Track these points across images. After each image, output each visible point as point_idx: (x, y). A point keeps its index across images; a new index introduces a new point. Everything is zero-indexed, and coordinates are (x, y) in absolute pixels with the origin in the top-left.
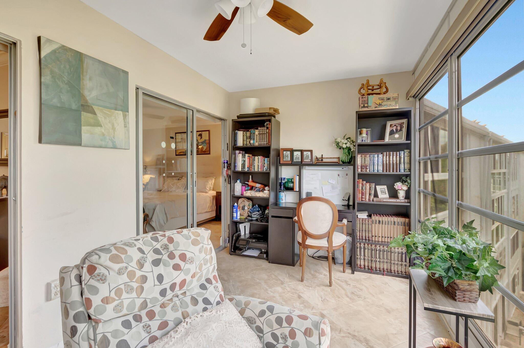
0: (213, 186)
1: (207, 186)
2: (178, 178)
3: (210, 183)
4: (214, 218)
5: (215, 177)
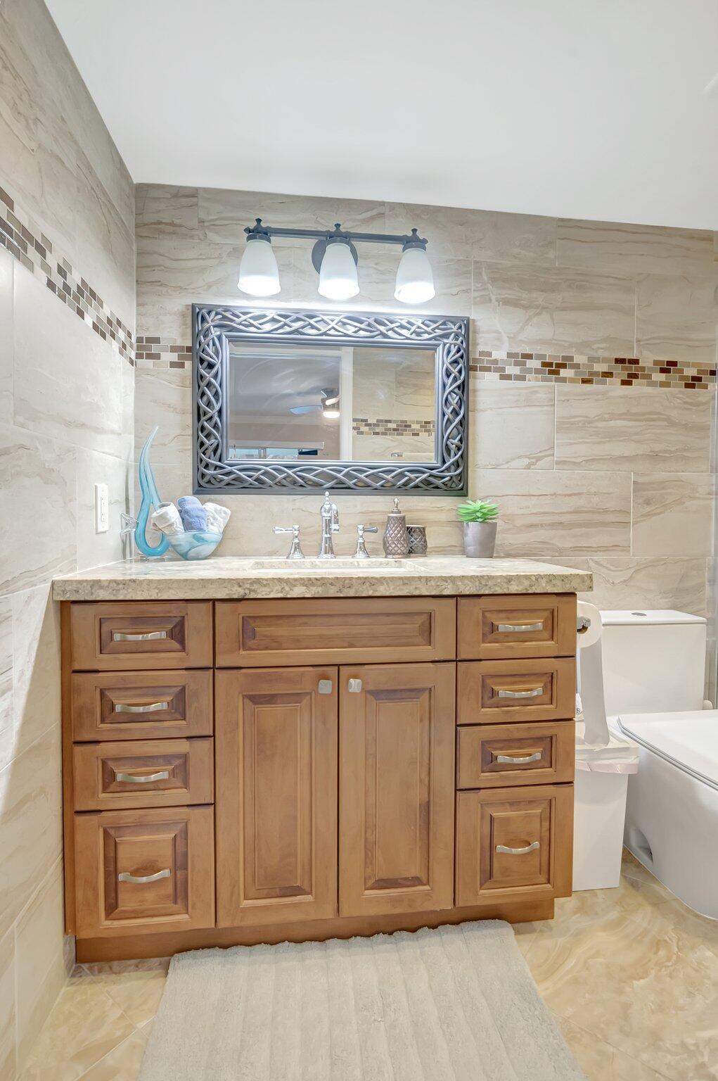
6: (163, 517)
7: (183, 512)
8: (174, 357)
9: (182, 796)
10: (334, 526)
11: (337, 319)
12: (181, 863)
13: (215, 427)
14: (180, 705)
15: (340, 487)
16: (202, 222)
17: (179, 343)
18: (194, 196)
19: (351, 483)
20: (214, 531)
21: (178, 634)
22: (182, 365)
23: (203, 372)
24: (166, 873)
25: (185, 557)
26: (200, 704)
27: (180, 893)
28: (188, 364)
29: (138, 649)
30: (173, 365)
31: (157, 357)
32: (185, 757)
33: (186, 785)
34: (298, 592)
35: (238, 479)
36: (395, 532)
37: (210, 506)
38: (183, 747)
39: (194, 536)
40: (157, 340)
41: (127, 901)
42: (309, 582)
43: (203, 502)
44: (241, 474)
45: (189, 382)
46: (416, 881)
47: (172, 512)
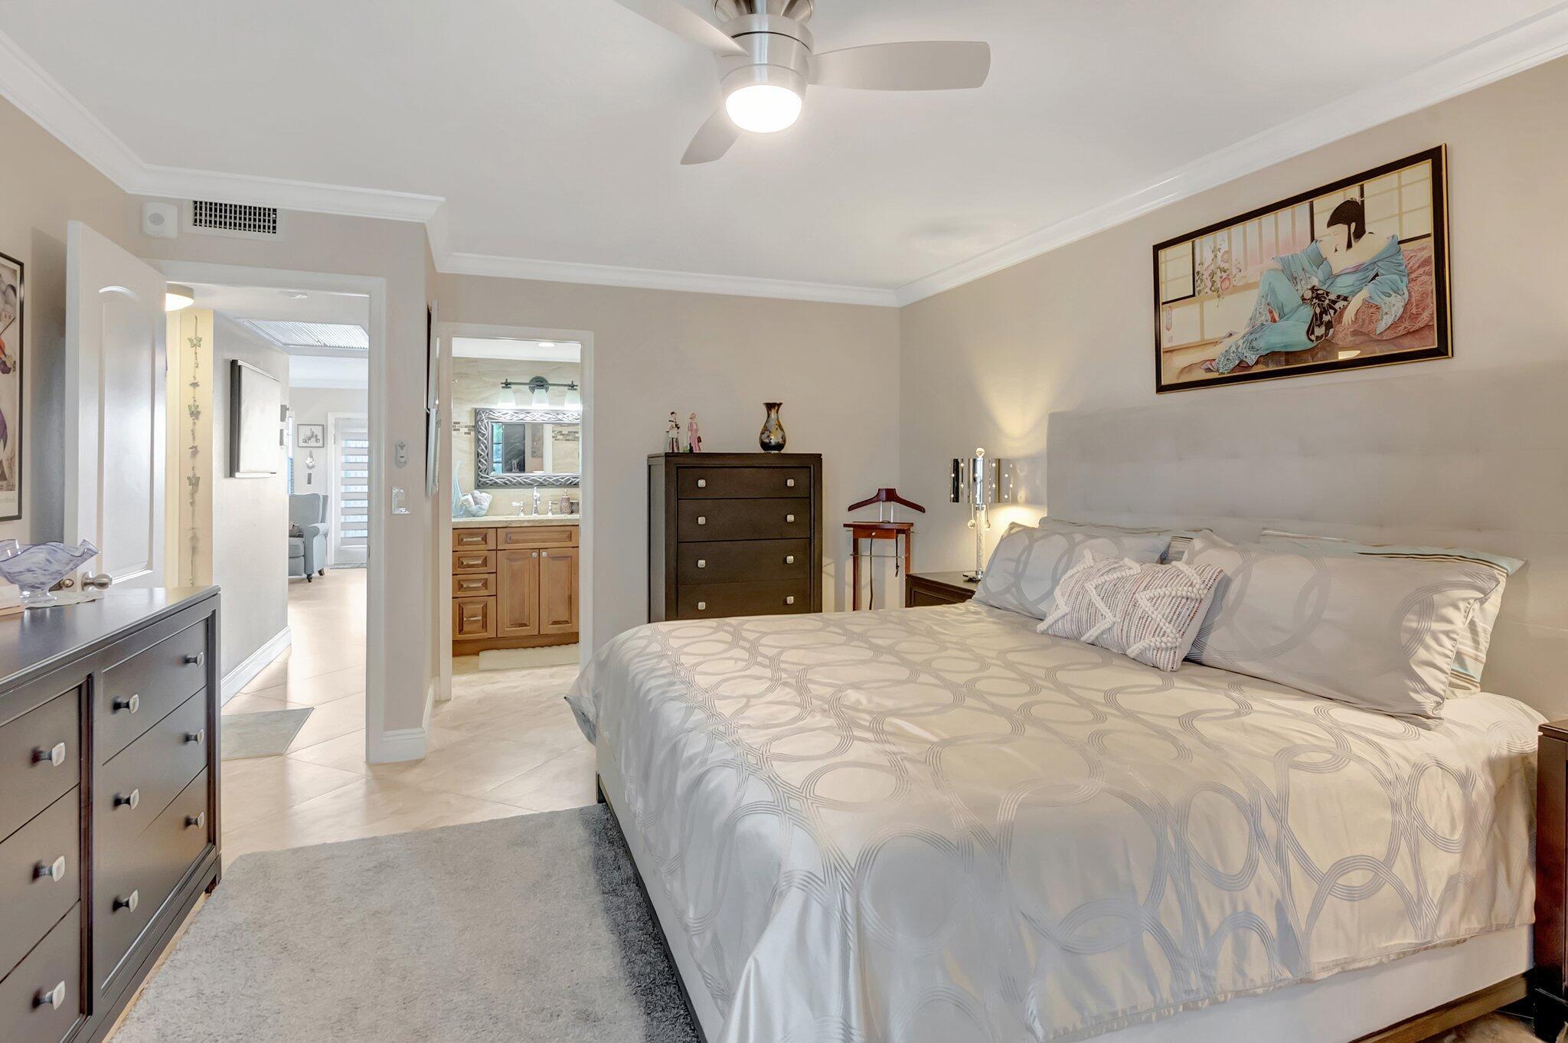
0: (1484, 645)
1: (1422, 654)
2: (1160, 543)
3: (1459, 621)
4: (1520, 992)
5: (1512, 565)
6: (467, 500)
7: (474, 498)
8: (466, 430)
9: (485, 592)
10: (538, 502)
11: (540, 414)
12: (485, 615)
13: (486, 460)
14: (485, 563)
15: (541, 485)
16: (479, 372)
17: (469, 424)
18: (476, 362)
19: (546, 483)
20: (486, 505)
21: (485, 539)
22: (470, 433)
23: (480, 437)
24: (480, 618)
25: (474, 516)
26: (491, 562)
27: (485, 625)
28: (473, 433)
29: (471, 543)
30: (465, 433)
31: (459, 430)
32: (487, 580)
33: (487, 589)
34: (526, 524)
35: (496, 483)
36: (565, 504)
37: (484, 494)
38: (486, 576)
39: (479, 507)
40: (459, 423)
41: (466, 628)
42: (529, 521)
43: (481, 493)
44: (497, 480)
45: (473, 440)
46: (566, 622)
47: (469, 497)
